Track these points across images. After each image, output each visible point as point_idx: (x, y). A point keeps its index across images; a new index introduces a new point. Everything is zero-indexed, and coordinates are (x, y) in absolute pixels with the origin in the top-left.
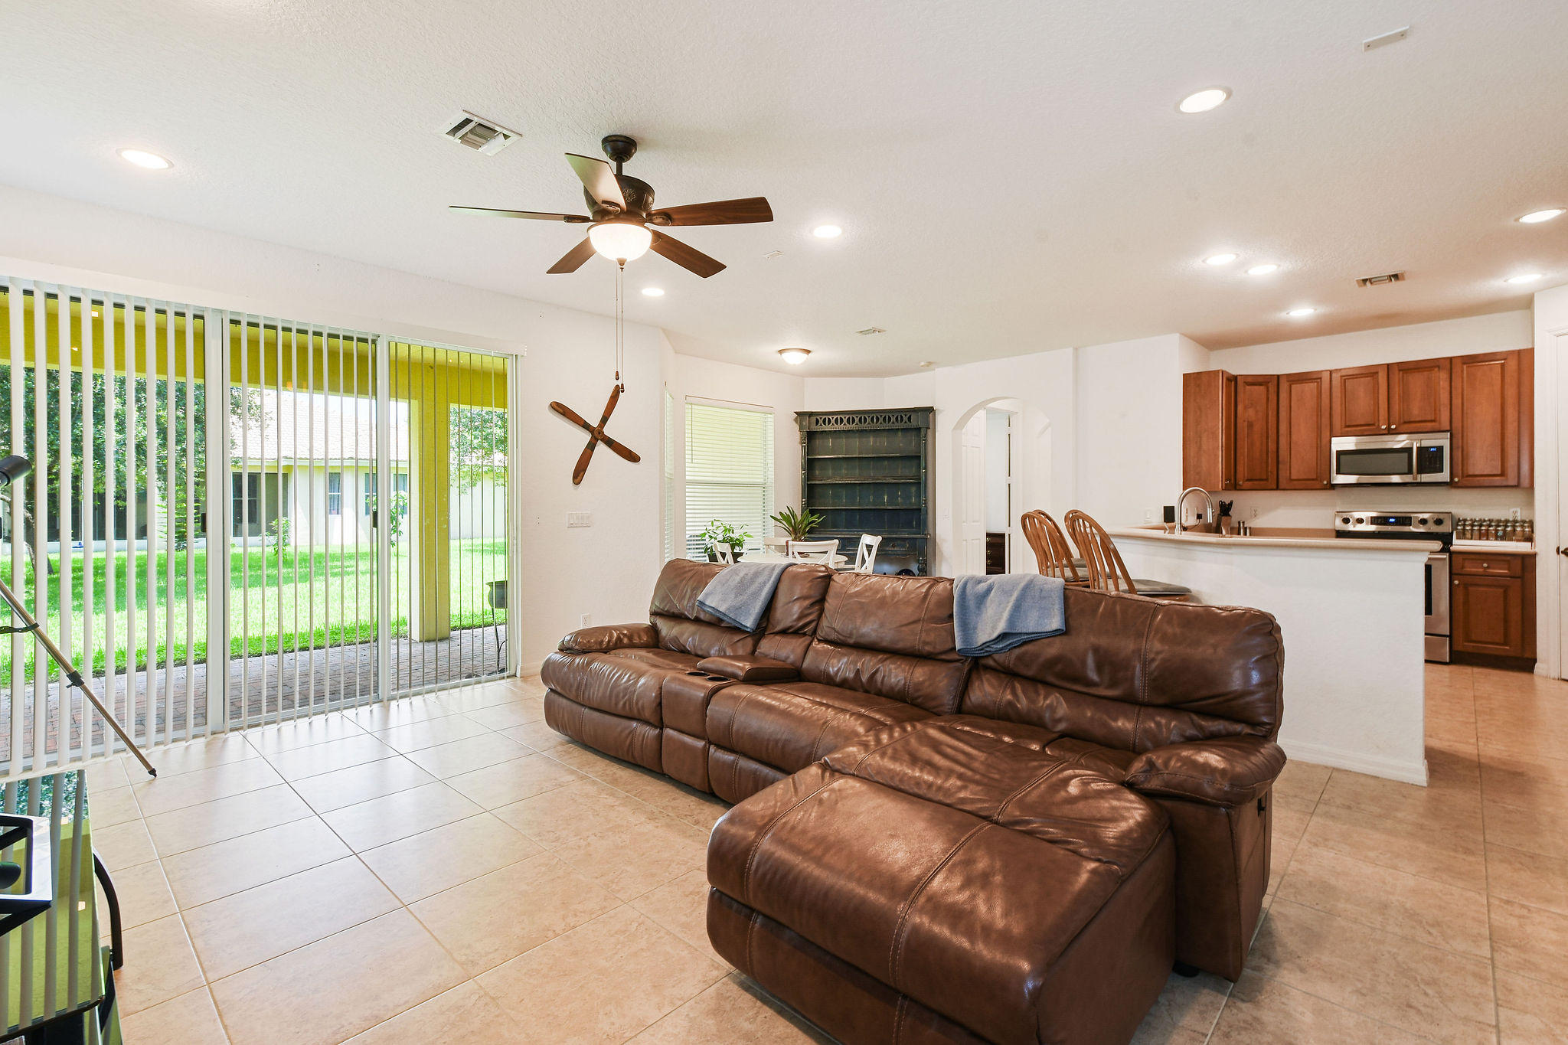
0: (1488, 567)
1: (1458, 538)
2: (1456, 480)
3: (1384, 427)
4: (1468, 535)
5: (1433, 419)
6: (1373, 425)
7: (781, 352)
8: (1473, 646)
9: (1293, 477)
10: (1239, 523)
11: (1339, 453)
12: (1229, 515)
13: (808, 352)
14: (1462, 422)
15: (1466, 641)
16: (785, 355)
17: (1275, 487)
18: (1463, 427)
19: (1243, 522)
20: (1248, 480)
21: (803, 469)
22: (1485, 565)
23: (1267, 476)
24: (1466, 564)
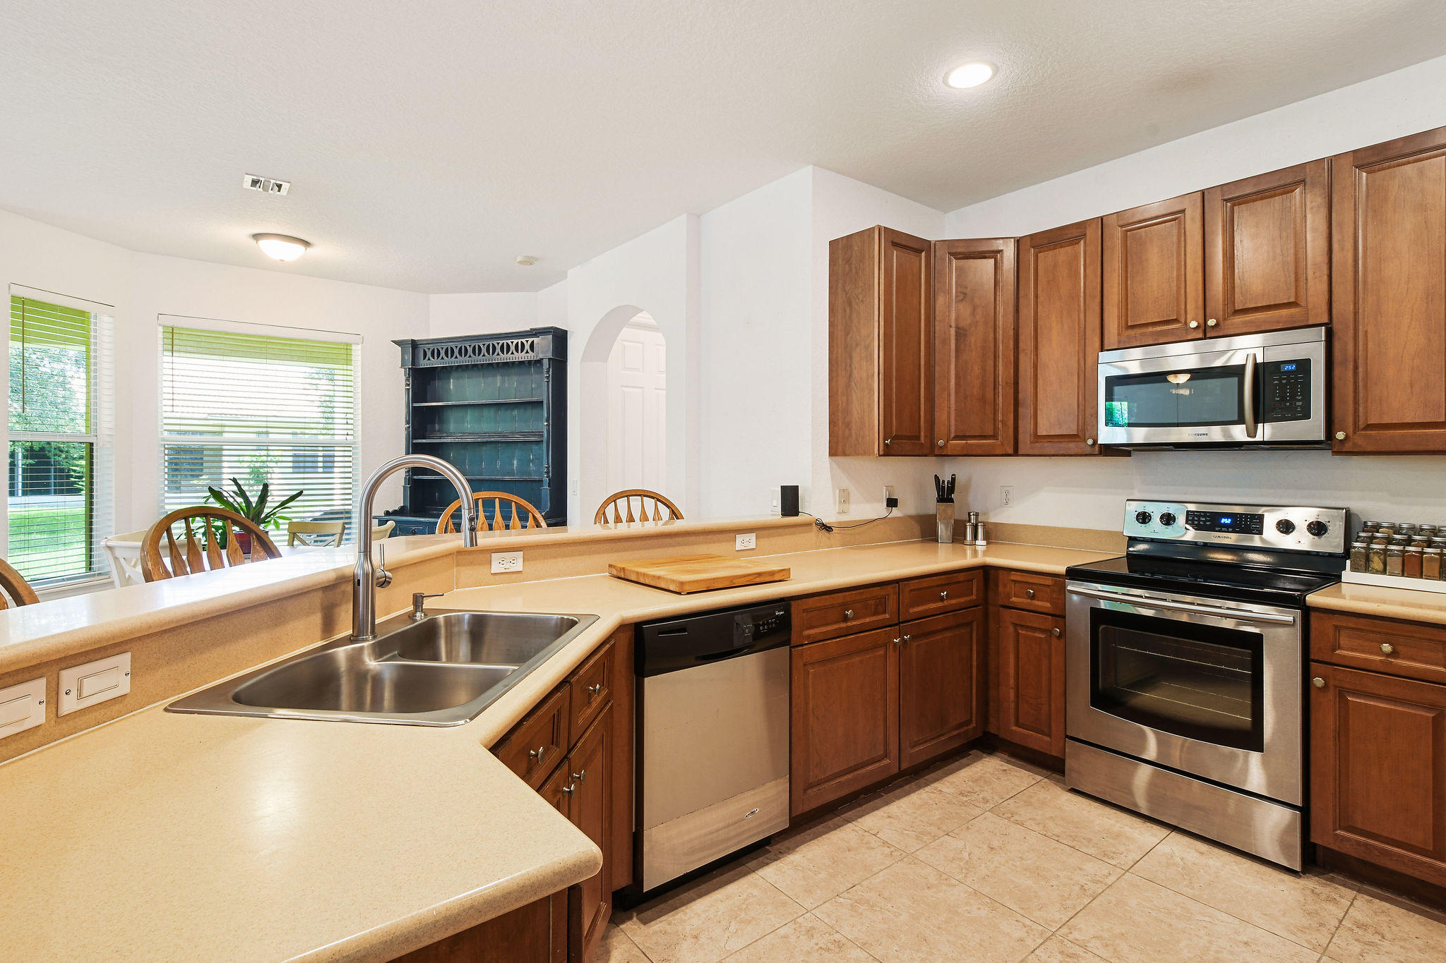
0: (1394, 654)
1: (1355, 569)
2: (1340, 435)
3: (1193, 324)
4: (1377, 563)
5: (1292, 300)
6: (1176, 321)
7: (256, 236)
8: (1358, 843)
9: (1042, 432)
10: (969, 513)
11: (1112, 382)
12: (952, 501)
13: (306, 244)
14: (1356, 303)
15: (1340, 828)
16: (263, 243)
17: (1011, 451)
18: (1356, 313)
19: (977, 515)
20: (956, 438)
21: (408, 422)
22: (1387, 648)
23: (995, 428)
24: (1344, 641)
